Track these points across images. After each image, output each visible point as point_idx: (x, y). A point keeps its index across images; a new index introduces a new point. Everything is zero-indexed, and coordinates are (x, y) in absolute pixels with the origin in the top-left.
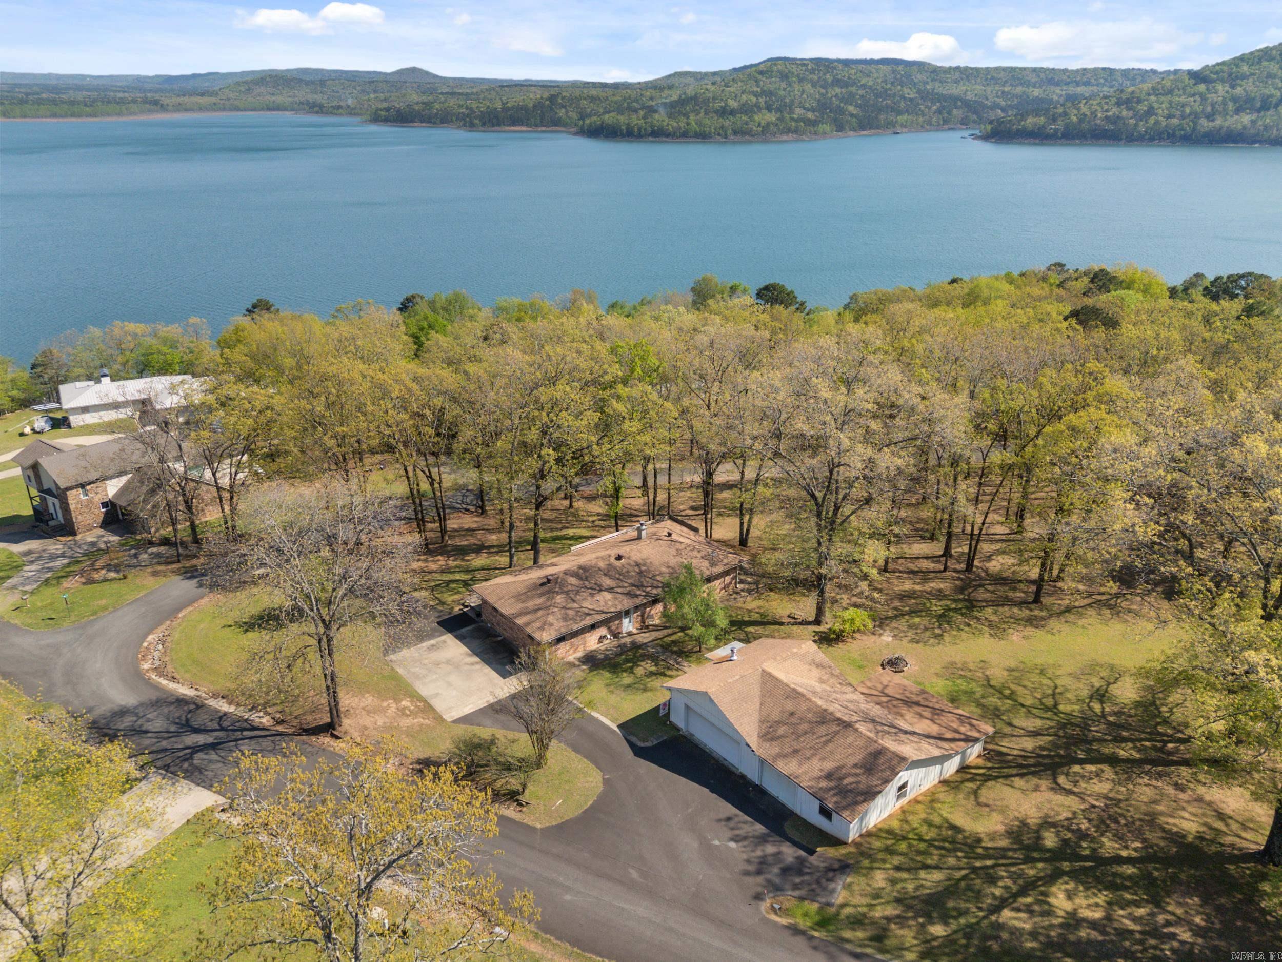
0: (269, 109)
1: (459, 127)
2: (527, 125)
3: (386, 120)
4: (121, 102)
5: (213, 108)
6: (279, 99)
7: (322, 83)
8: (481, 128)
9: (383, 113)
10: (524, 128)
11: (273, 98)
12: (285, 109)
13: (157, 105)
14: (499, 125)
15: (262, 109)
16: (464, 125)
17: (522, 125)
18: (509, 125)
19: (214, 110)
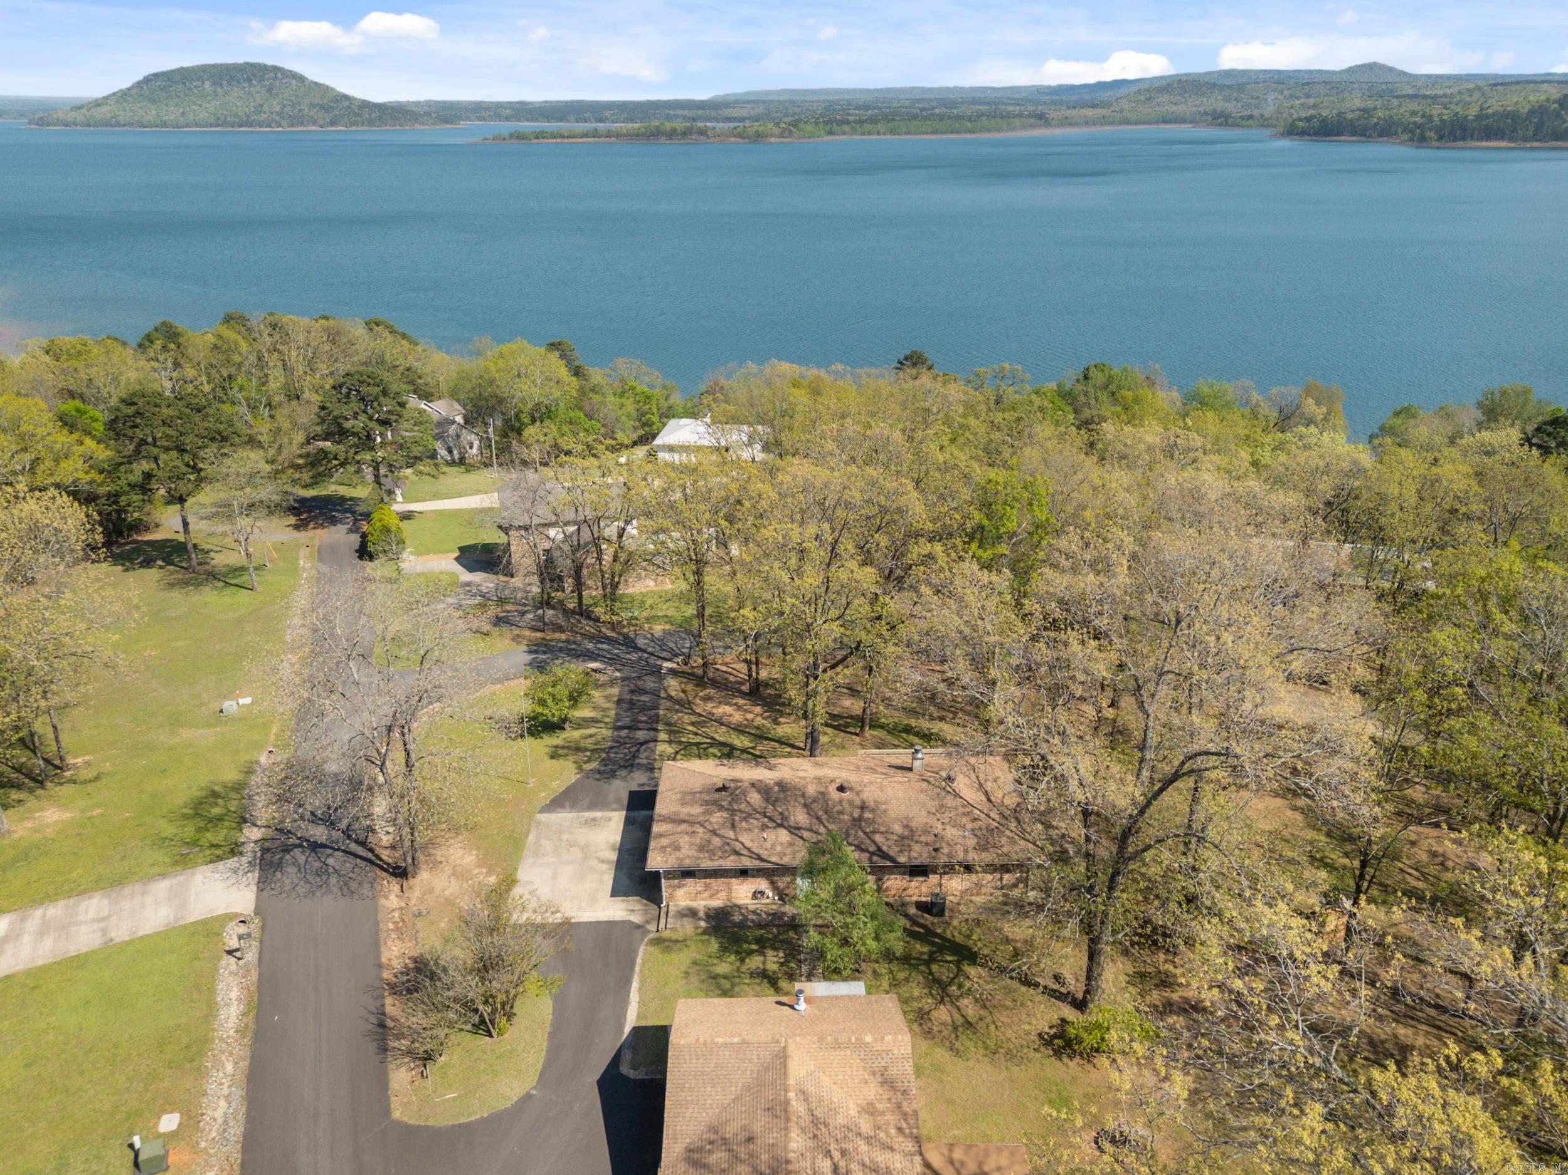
0: (1165, 122)
1: (1402, 143)
2: (1511, 140)
3: (1303, 133)
4: (1009, 116)
5: (1102, 121)
6: (1181, 109)
7: (1241, 87)
8: (1435, 144)
9: (1301, 124)
10: (1504, 144)
11: (1174, 108)
12: (1184, 122)
13: (1042, 119)
14: (1463, 139)
15: (1157, 122)
16: (1411, 140)
17: (1502, 138)
18: (1481, 139)
19: (1102, 124)
